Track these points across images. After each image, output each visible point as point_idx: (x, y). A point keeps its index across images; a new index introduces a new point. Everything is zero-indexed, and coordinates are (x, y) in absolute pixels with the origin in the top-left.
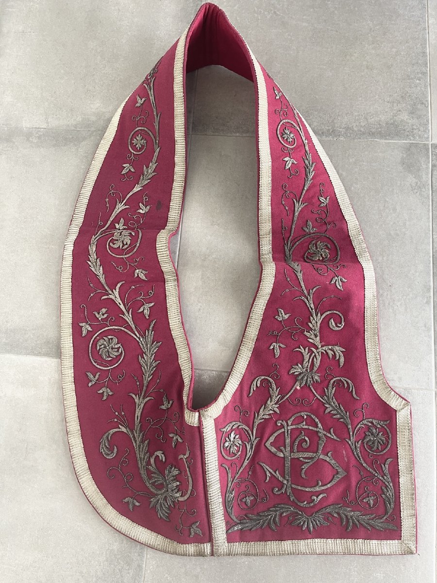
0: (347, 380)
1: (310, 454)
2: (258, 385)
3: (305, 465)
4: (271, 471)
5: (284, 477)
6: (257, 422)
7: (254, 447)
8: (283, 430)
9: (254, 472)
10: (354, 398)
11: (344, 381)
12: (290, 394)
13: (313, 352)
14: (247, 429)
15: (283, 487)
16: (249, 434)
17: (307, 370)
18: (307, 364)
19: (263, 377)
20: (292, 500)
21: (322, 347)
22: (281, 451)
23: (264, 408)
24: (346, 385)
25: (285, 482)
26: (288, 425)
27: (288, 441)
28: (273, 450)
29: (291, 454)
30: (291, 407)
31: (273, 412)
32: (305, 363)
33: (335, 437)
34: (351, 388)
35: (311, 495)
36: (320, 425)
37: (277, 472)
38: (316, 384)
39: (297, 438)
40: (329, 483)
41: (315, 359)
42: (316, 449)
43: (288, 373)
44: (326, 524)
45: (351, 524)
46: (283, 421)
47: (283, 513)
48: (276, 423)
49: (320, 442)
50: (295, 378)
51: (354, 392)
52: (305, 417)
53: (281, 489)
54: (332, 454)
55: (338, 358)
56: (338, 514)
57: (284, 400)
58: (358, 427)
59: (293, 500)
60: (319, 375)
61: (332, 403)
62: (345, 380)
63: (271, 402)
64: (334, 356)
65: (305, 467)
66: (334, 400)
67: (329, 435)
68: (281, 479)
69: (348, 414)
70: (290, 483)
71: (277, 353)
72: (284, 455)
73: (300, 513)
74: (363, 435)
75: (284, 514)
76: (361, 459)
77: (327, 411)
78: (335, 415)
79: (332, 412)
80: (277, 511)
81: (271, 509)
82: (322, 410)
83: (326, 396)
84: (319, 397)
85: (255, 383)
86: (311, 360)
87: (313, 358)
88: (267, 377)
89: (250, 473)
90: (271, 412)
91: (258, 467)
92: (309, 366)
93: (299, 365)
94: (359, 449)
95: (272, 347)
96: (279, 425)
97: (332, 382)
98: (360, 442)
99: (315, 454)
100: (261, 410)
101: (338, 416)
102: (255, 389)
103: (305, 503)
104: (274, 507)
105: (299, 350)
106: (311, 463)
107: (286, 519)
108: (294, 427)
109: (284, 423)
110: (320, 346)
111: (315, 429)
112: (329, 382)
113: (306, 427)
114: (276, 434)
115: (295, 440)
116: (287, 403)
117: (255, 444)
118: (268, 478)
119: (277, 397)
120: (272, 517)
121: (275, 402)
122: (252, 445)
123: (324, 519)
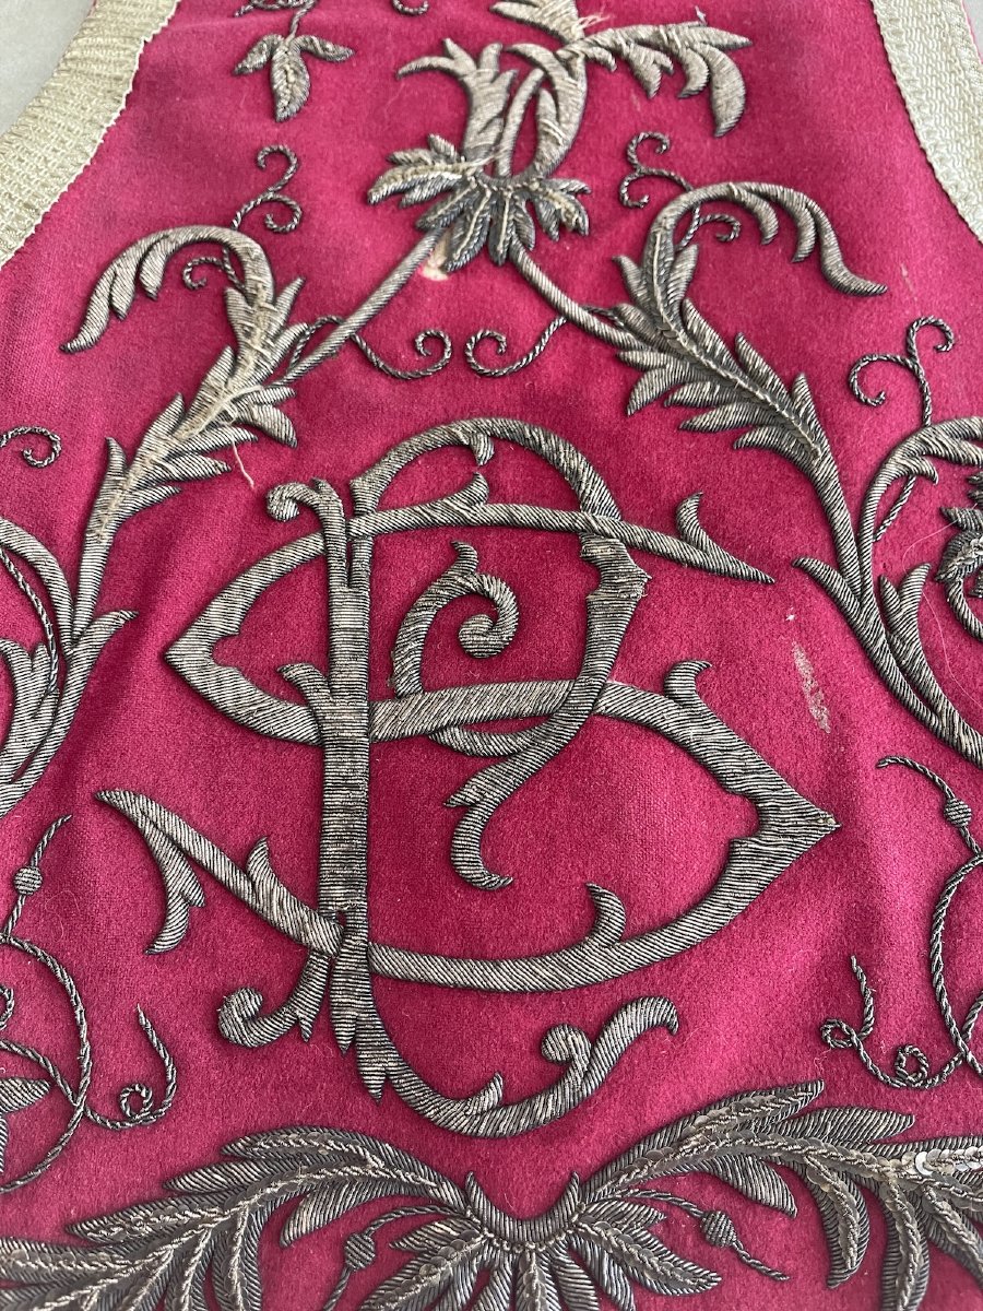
0: (777, 190)
1: (526, 696)
2: (152, 280)
3: (479, 781)
4: (204, 851)
5: (311, 896)
6: (119, 501)
7: (76, 679)
8: (313, 544)
9: (63, 873)
10: (840, 290)
11: (750, 199)
12: (367, 310)
13: (532, 64)
14: (33, 548)
15: (297, 978)
16: (44, 590)
17: (492, 168)
18: (492, 134)
19: (184, 235)
20: (375, 1082)
21: (587, 32)
22: (296, 694)
23: (184, 415)
24: (771, 222)
25: (321, 934)
26: (352, 508)
27: (349, 616)
28: (232, 690)
29: (371, 713)
30: (382, 388)
31: (245, 434)
32: (476, 124)
33: (719, 558)
34: (809, 234)
35: (535, 1025)
36: (595, 490)
37: (258, 863)
38: (557, 243)
39: (422, 589)
40: (695, 905)
41: (546, 101)
42: (566, 650)
43: (365, 199)
44: (690, 1276)
45: (918, 1256)
46: (314, 486)
47: (289, 1210)
48: (262, 502)
49: (600, 597)
50: (411, 219)
51: (833, 257)
52: (485, 450)
53: (290, 994)
54: (699, 676)
55: (698, 81)
56: (795, 1175)
57: (326, 347)
58: (892, 469)
59: (388, 1084)
60: (578, 185)
61: (682, 336)
62: (765, 196)
63: (232, 373)
64: (677, 72)
65: (484, 791)
66: (694, 316)
67: (670, 545)
68: (282, 908)
69: (803, 387)
70: (358, 939)
71: (291, 86)
72: (317, 720)
73: (449, 1193)
74: (938, 532)
75: (307, 1219)
76: (944, 705)
77: (645, 392)
78: (706, 407)
79: (686, 393)
80: (242, 1190)
81: (186, 1182)
82: (604, 389)
83: (633, 300)
84: (581, 314)
85: (125, 268)
86: (518, 110)
87: (534, 99)
88: (214, 232)
89: (29, 878)
90: (232, 435)
91: (94, 828)
92: (507, 144)
93: (440, 142)
94: (912, 632)
95: (257, 60)
96: (290, 510)
97: (669, 216)
98: (919, 577)
99: (561, 688)
100: (160, 427)
101: (733, 414)
102: (123, 302)
103: (492, 1096)
104: (223, 1158)
105: (442, 62)
106: (533, 759)
107: (322, 1262)
108: (402, 517)
109: (329, 503)
110: (577, 30)
111: (563, 519)
112: (652, 218)
113: (494, 512)
114: (256, 580)
115: (410, 604)
116: (352, 366)
117: (83, 657)
118: (177, 918)
119: (275, 338)
120: (185, 1254)
121: (268, 368)
122: (65, 666)
123: (669, 1234)
